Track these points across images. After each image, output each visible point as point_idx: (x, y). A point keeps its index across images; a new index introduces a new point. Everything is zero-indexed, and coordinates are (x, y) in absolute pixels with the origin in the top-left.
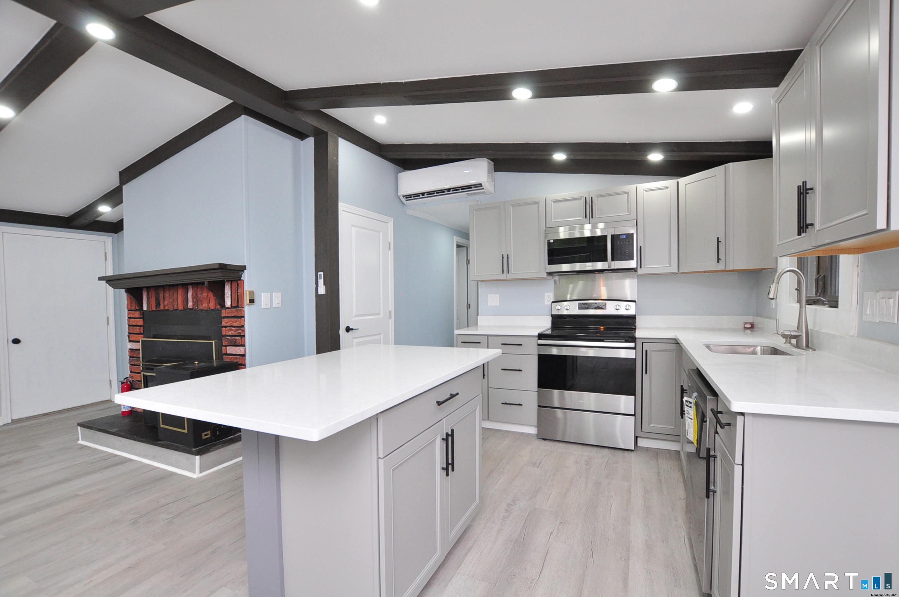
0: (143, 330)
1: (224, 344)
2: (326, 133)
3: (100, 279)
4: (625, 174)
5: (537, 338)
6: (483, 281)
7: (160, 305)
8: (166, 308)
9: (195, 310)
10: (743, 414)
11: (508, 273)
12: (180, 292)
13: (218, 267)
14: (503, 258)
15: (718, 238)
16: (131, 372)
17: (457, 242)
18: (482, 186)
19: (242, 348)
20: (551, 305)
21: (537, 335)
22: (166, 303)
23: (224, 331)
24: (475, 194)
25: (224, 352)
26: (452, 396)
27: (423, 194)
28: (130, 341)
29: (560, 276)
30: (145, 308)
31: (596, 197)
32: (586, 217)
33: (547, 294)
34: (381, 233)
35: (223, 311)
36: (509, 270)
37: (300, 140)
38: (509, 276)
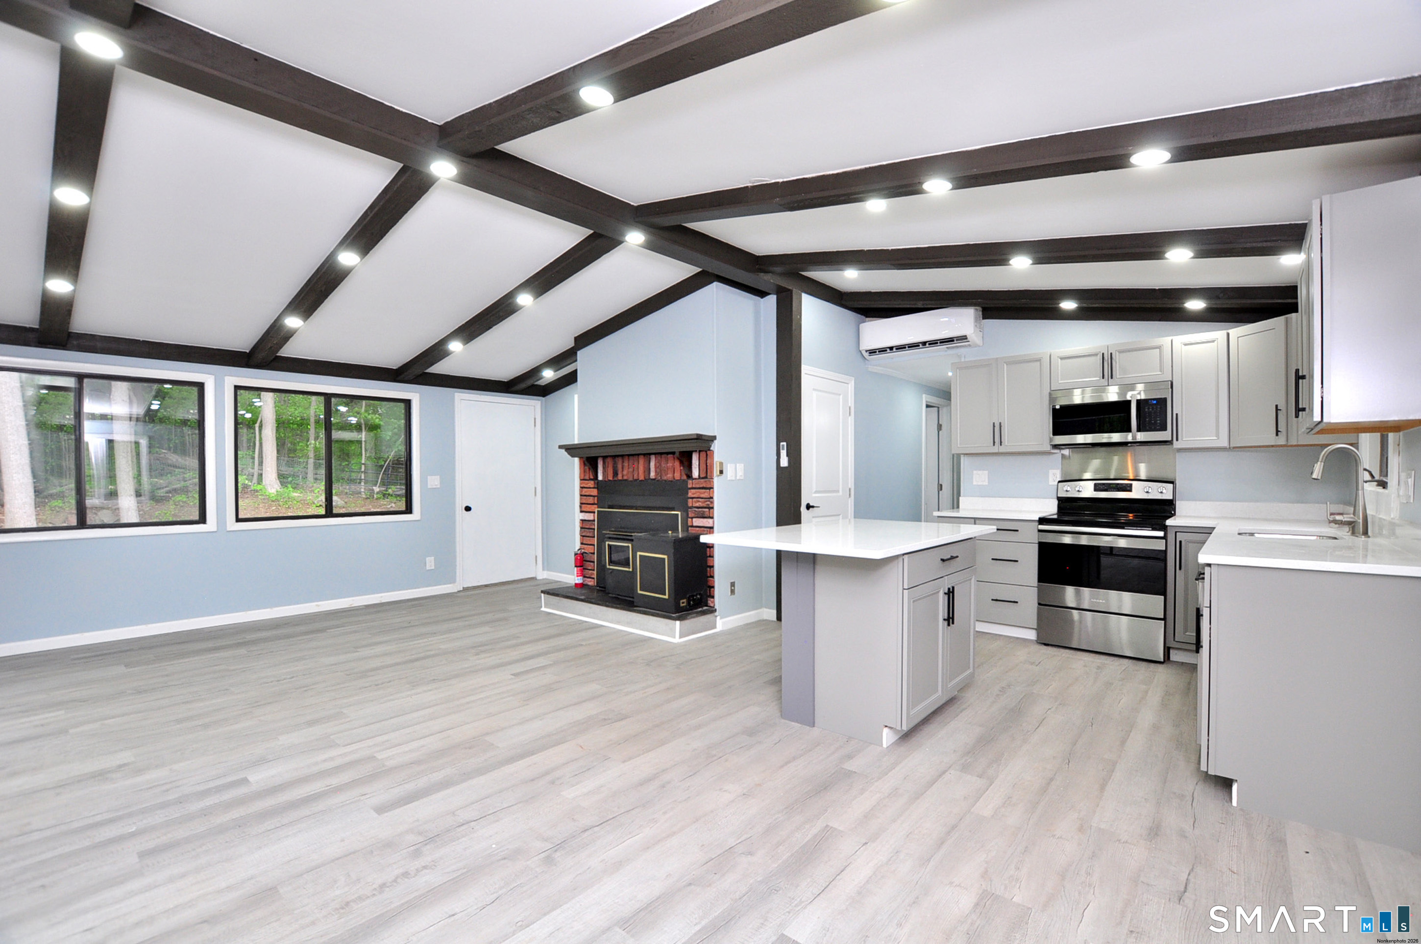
0: (598, 501)
1: (690, 516)
2: (790, 291)
3: (561, 447)
4: (1160, 320)
5: (1037, 524)
6: (967, 454)
7: (617, 474)
8: (625, 478)
9: (658, 481)
10: (1209, 565)
11: (1001, 445)
12: (642, 460)
13: (695, 437)
14: (994, 426)
15: (1277, 406)
16: (582, 544)
17: (927, 402)
18: (967, 339)
19: (710, 520)
20: (1058, 485)
21: (1037, 519)
22: (625, 472)
23: (690, 503)
24: (957, 347)
25: (690, 524)
26: (952, 558)
27: (891, 348)
28: (581, 512)
29: (1071, 450)
30: (600, 478)
31: (1117, 353)
32: (1103, 378)
33: (1051, 472)
34: (841, 396)
35: (690, 481)
36: (1002, 441)
37: (759, 298)
38: (1002, 449)
